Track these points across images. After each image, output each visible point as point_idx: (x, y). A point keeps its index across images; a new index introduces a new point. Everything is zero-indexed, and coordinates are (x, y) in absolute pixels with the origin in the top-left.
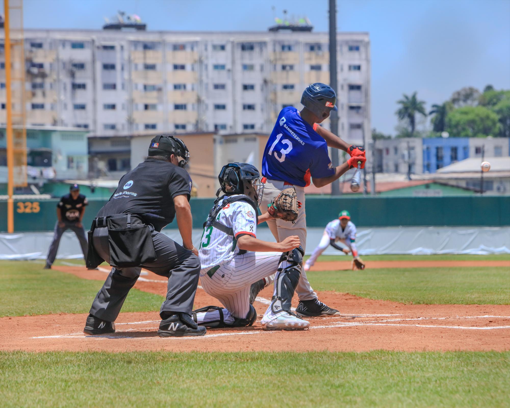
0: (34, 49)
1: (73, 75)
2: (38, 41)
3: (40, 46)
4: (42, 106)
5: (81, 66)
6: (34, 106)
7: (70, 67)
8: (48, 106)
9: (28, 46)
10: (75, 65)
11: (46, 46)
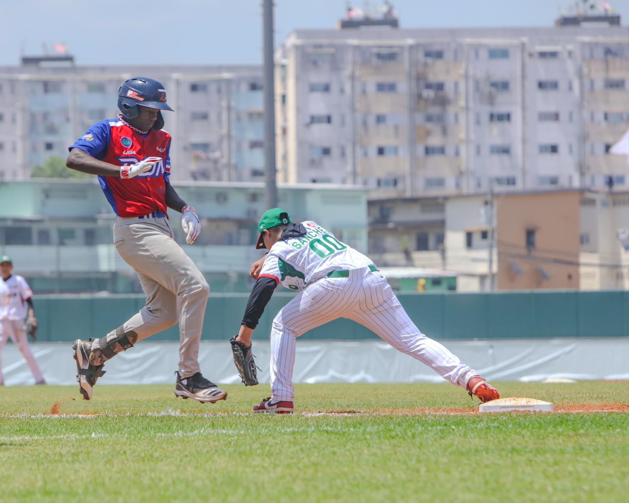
0: (429, 60)
1: (491, 100)
2: (437, 48)
3: (439, 55)
4: (442, 150)
5: (504, 86)
6: (428, 151)
7: (487, 89)
8: (450, 150)
9: (421, 57)
10: (494, 85)
11: (449, 56)
